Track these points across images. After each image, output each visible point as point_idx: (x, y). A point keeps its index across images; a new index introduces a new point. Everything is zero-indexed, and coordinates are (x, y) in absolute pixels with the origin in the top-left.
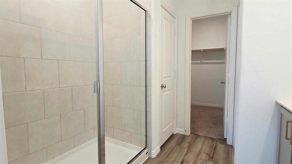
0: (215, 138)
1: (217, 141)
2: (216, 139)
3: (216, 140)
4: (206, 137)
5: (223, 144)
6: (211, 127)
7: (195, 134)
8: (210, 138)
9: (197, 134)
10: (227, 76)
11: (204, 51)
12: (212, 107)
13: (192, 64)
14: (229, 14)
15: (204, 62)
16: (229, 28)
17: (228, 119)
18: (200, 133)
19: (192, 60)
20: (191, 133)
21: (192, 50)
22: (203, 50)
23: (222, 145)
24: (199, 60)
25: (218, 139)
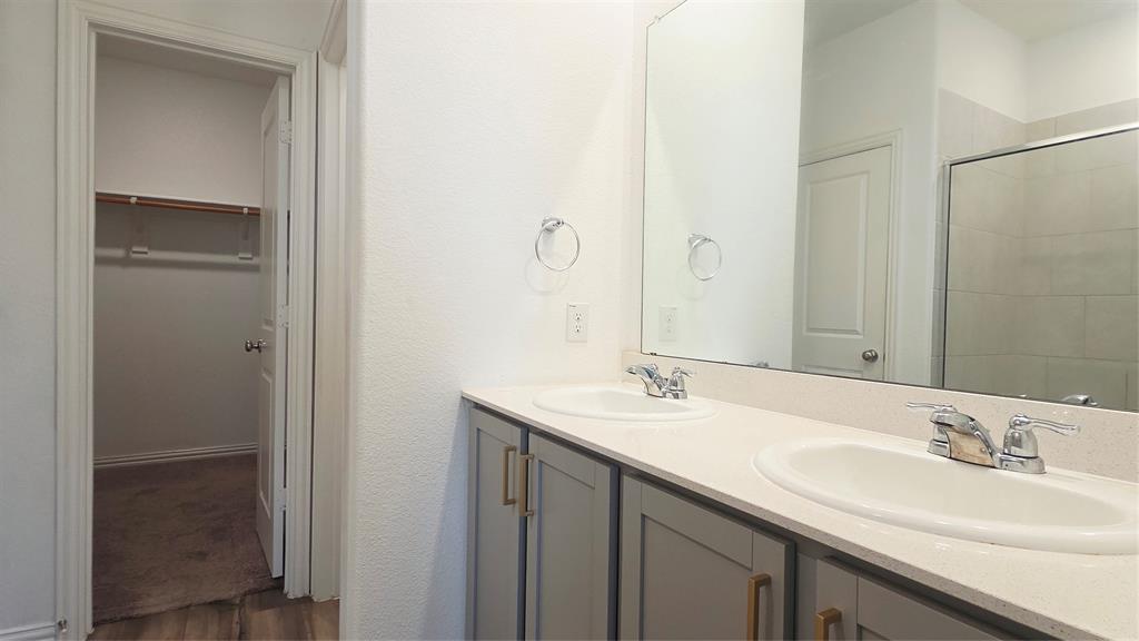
0: (233, 593)
1: (242, 605)
2: (235, 597)
3: (238, 602)
4: (185, 611)
5: (273, 607)
6: (202, 555)
7: (123, 619)
8: (210, 603)
9: (135, 613)
10: (279, 321)
11: (146, 204)
12: (192, 461)
13: (99, 261)
14: (283, 74)
15: (144, 256)
16: (282, 126)
17: (287, 497)
18: (154, 602)
19: (99, 243)
20: (95, 625)
21: (99, 191)
22: (139, 198)
23: (267, 612)
24: (118, 246)
25: (245, 595)
